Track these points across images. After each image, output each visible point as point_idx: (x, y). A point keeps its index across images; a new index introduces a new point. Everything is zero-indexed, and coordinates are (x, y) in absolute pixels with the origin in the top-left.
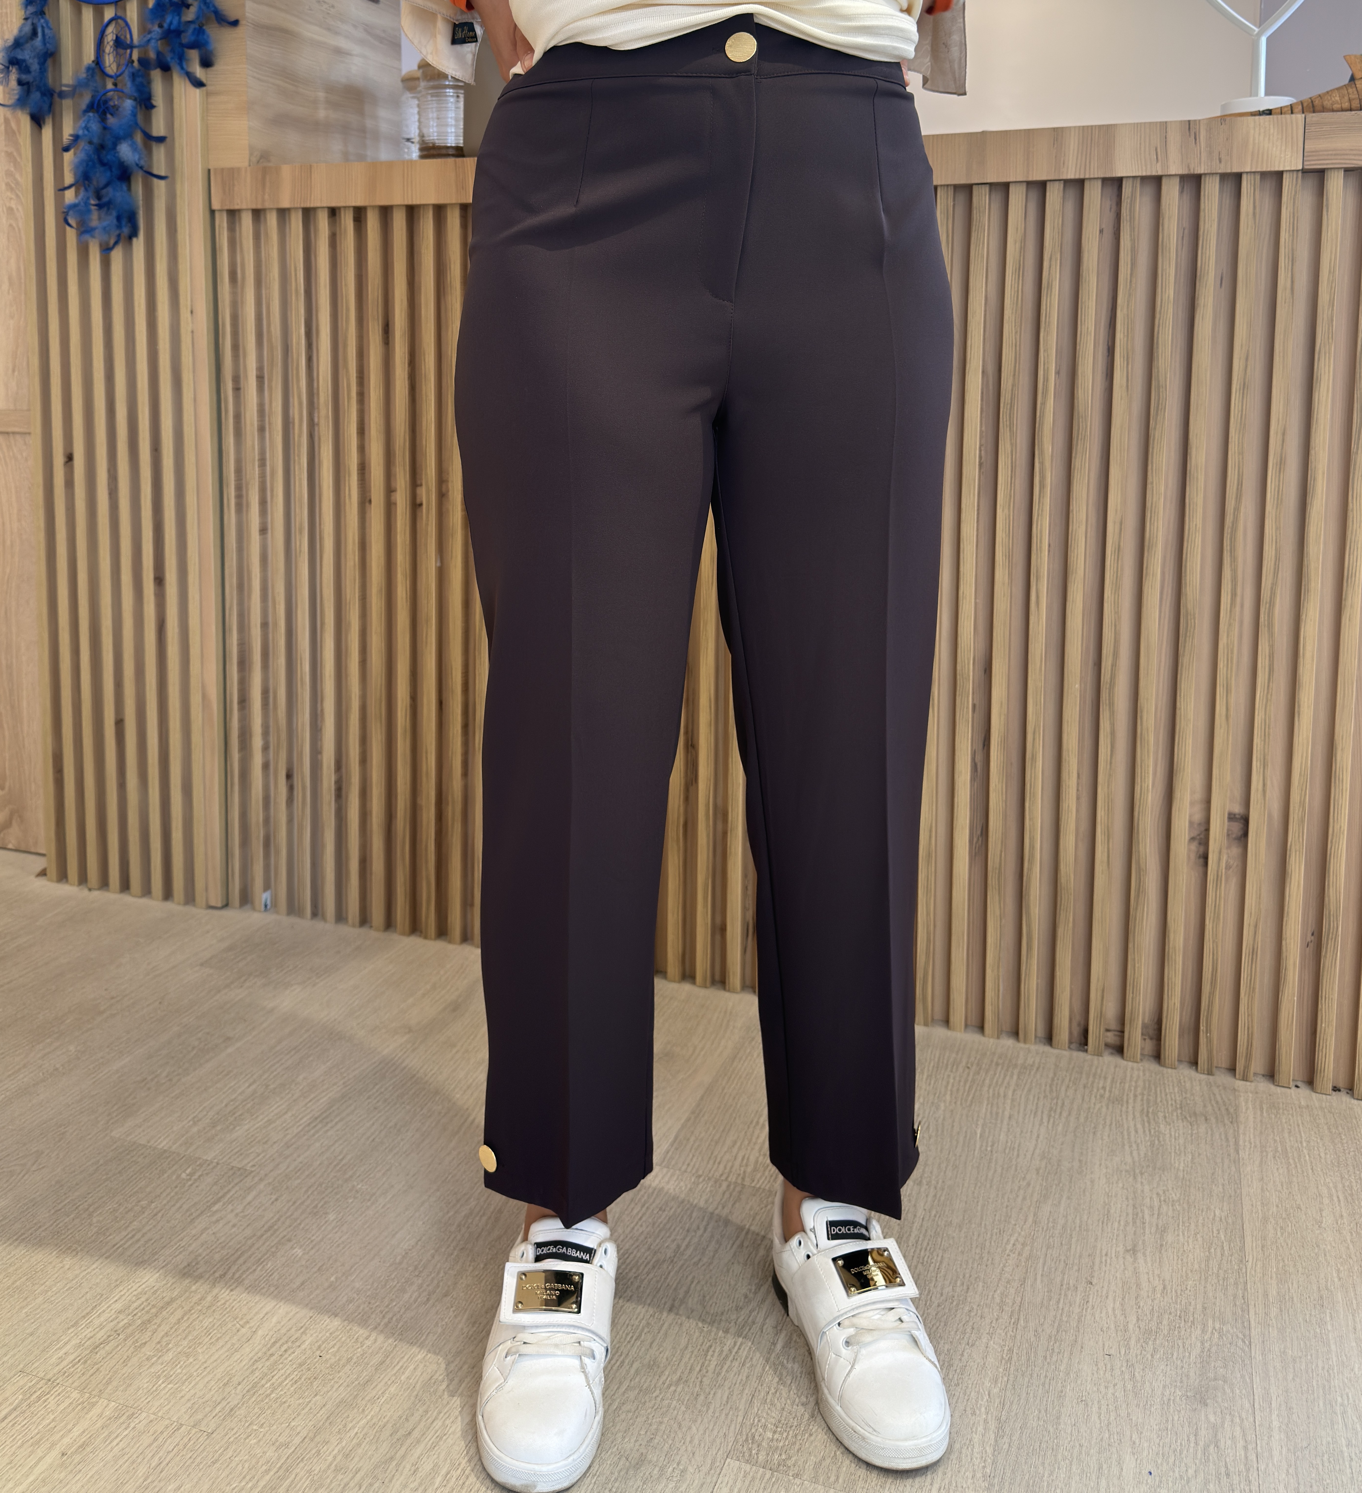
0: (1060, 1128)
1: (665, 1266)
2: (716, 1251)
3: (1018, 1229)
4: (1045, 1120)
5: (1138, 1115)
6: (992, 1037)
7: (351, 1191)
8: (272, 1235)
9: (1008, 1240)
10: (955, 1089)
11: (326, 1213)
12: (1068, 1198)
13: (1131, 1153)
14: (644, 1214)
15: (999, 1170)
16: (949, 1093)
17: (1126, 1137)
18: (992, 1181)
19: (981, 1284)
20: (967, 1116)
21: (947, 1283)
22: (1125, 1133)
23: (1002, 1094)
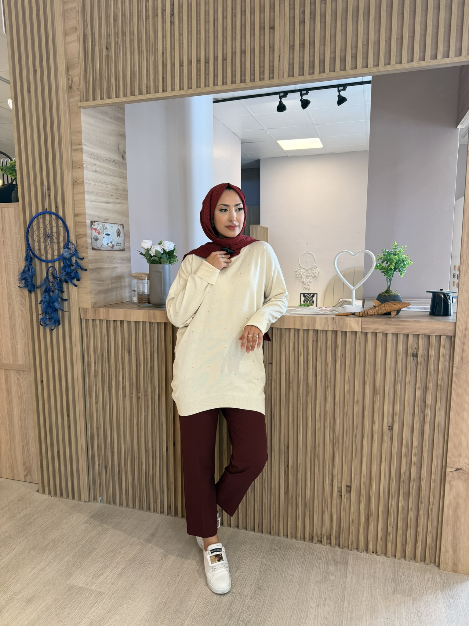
0: (304, 568)
1: (206, 616)
2: (219, 611)
3: (291, 601)
4: (301, 565)
5: (324, 563)
6: (290, 539)
7: (129, 597)
8: (110, 612)
9: (289, 605)
10: (279, 557)
11: (123, 605)
12: (304, 590)
13: (321, 576)
14: (201, 601)
15: (288, 582)
16: (278, 558)
17: (320, 570)
18: (286, 586)
19: (281, 618)
20: (282, 565)
21: (273, 618)
22: (320, 569)
23: (291, 557)
